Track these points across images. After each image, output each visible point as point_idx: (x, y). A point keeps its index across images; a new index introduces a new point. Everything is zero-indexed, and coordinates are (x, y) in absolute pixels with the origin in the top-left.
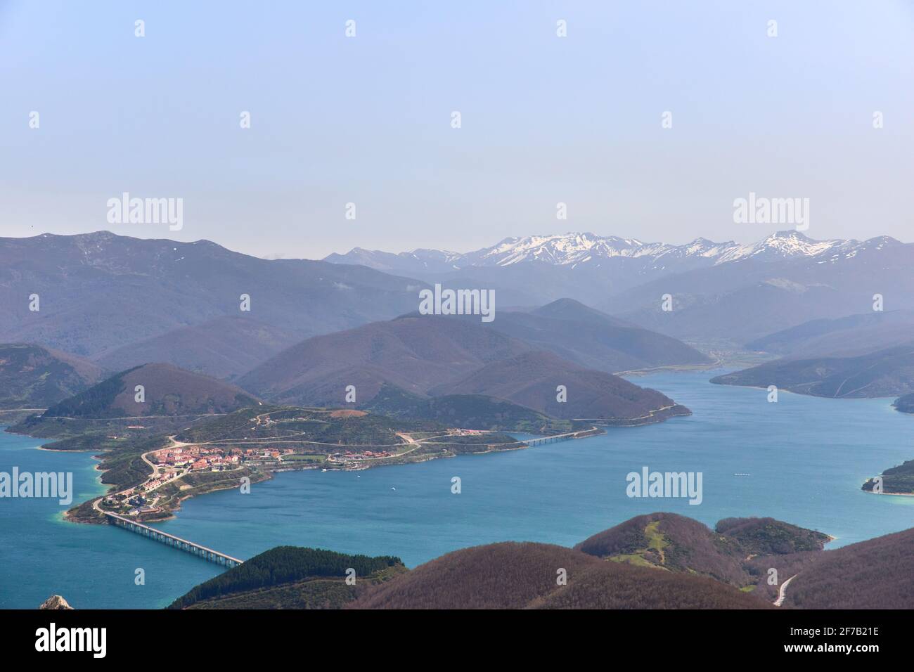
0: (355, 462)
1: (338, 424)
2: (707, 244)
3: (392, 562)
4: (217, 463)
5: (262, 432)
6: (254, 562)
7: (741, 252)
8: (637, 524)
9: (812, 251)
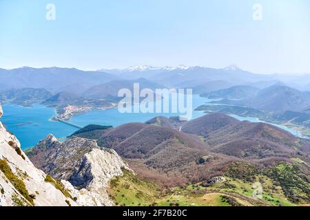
0: (103, 109)
1: (100, 102)
2: (167, 67)
3: (111, 127)
4: (77, 109)
5: (86, 104)
6: (86, 127)
7: (174, 69)
8: (155, 118)
9: (186, 68)
